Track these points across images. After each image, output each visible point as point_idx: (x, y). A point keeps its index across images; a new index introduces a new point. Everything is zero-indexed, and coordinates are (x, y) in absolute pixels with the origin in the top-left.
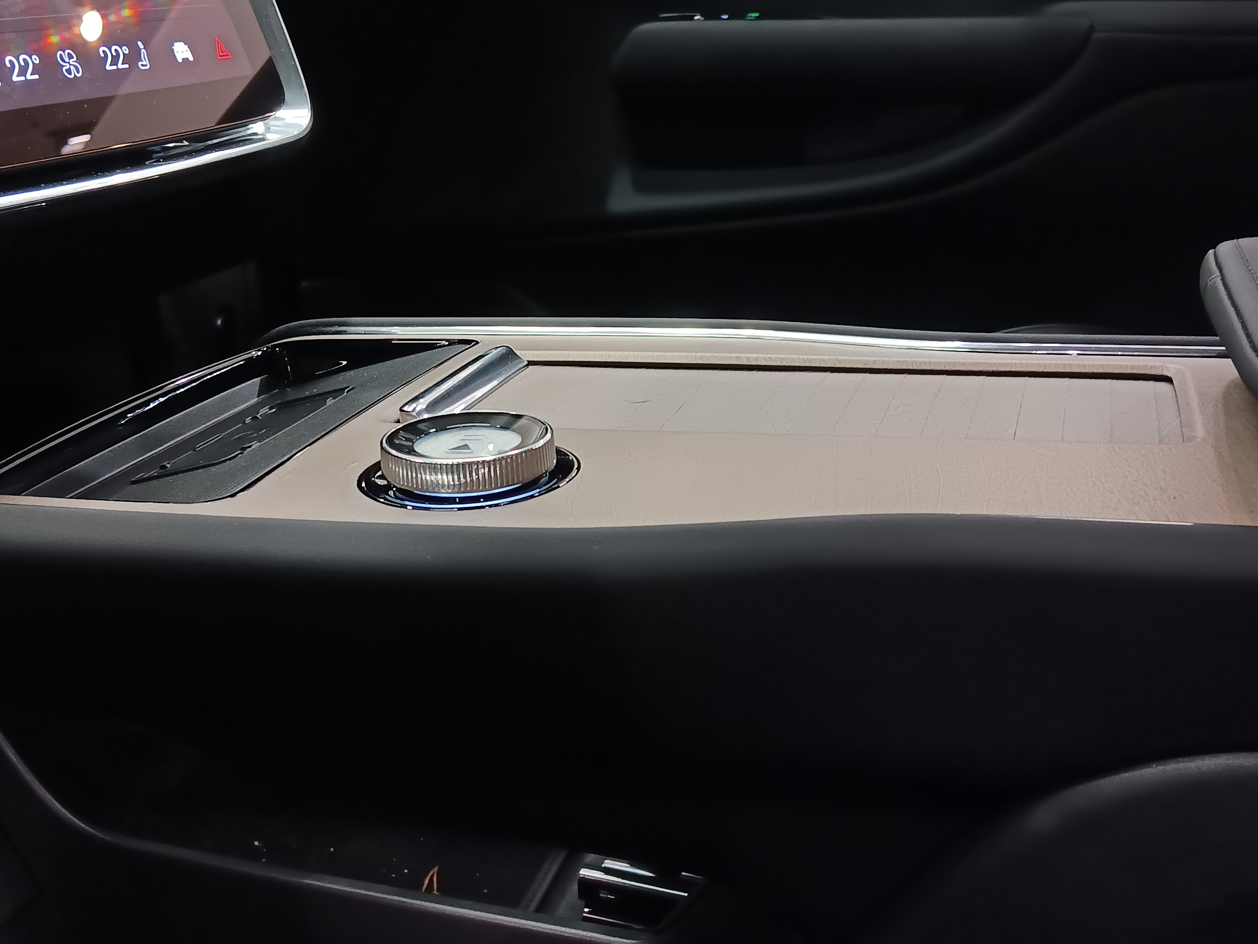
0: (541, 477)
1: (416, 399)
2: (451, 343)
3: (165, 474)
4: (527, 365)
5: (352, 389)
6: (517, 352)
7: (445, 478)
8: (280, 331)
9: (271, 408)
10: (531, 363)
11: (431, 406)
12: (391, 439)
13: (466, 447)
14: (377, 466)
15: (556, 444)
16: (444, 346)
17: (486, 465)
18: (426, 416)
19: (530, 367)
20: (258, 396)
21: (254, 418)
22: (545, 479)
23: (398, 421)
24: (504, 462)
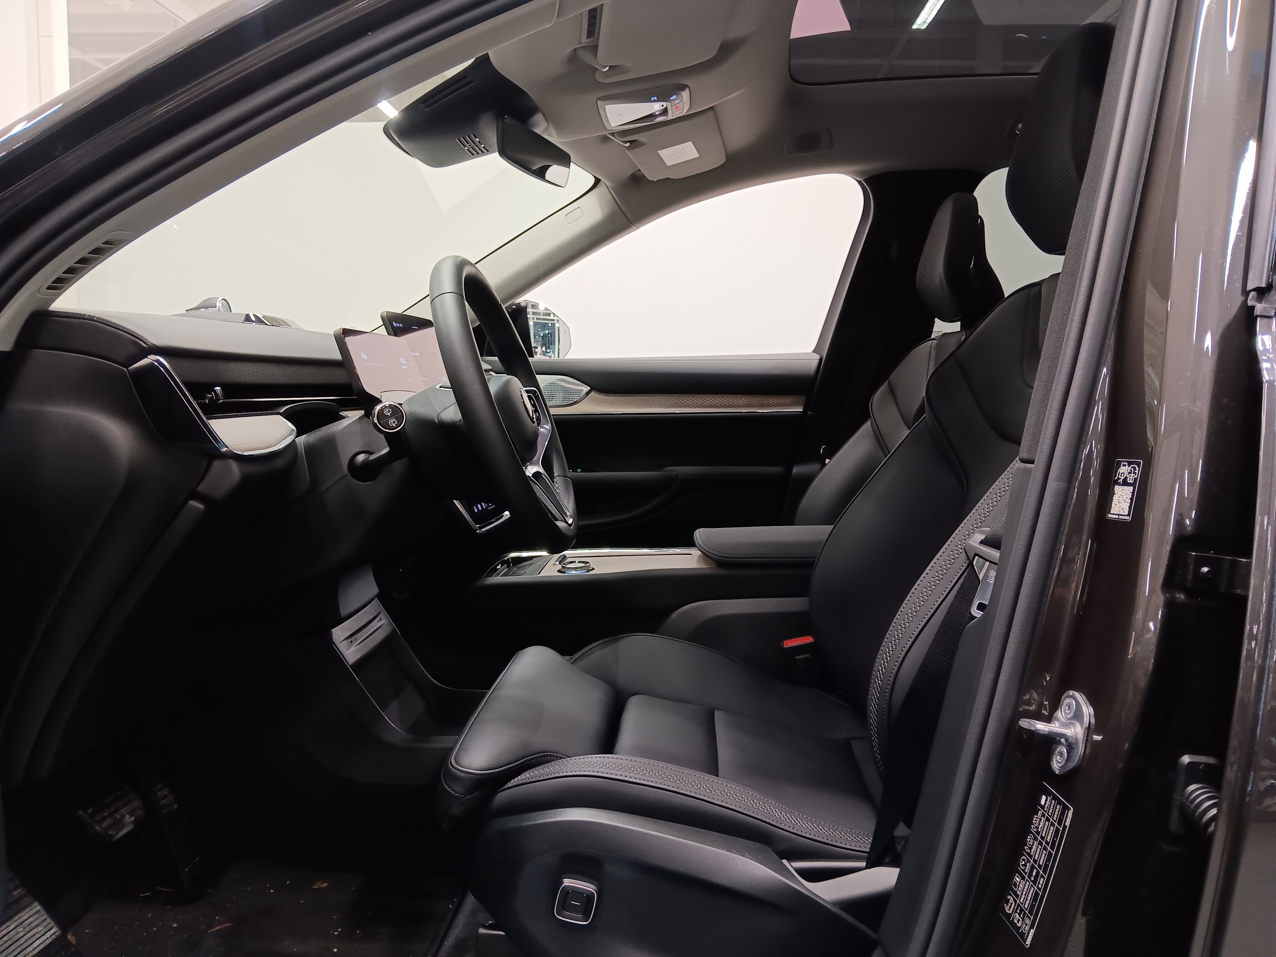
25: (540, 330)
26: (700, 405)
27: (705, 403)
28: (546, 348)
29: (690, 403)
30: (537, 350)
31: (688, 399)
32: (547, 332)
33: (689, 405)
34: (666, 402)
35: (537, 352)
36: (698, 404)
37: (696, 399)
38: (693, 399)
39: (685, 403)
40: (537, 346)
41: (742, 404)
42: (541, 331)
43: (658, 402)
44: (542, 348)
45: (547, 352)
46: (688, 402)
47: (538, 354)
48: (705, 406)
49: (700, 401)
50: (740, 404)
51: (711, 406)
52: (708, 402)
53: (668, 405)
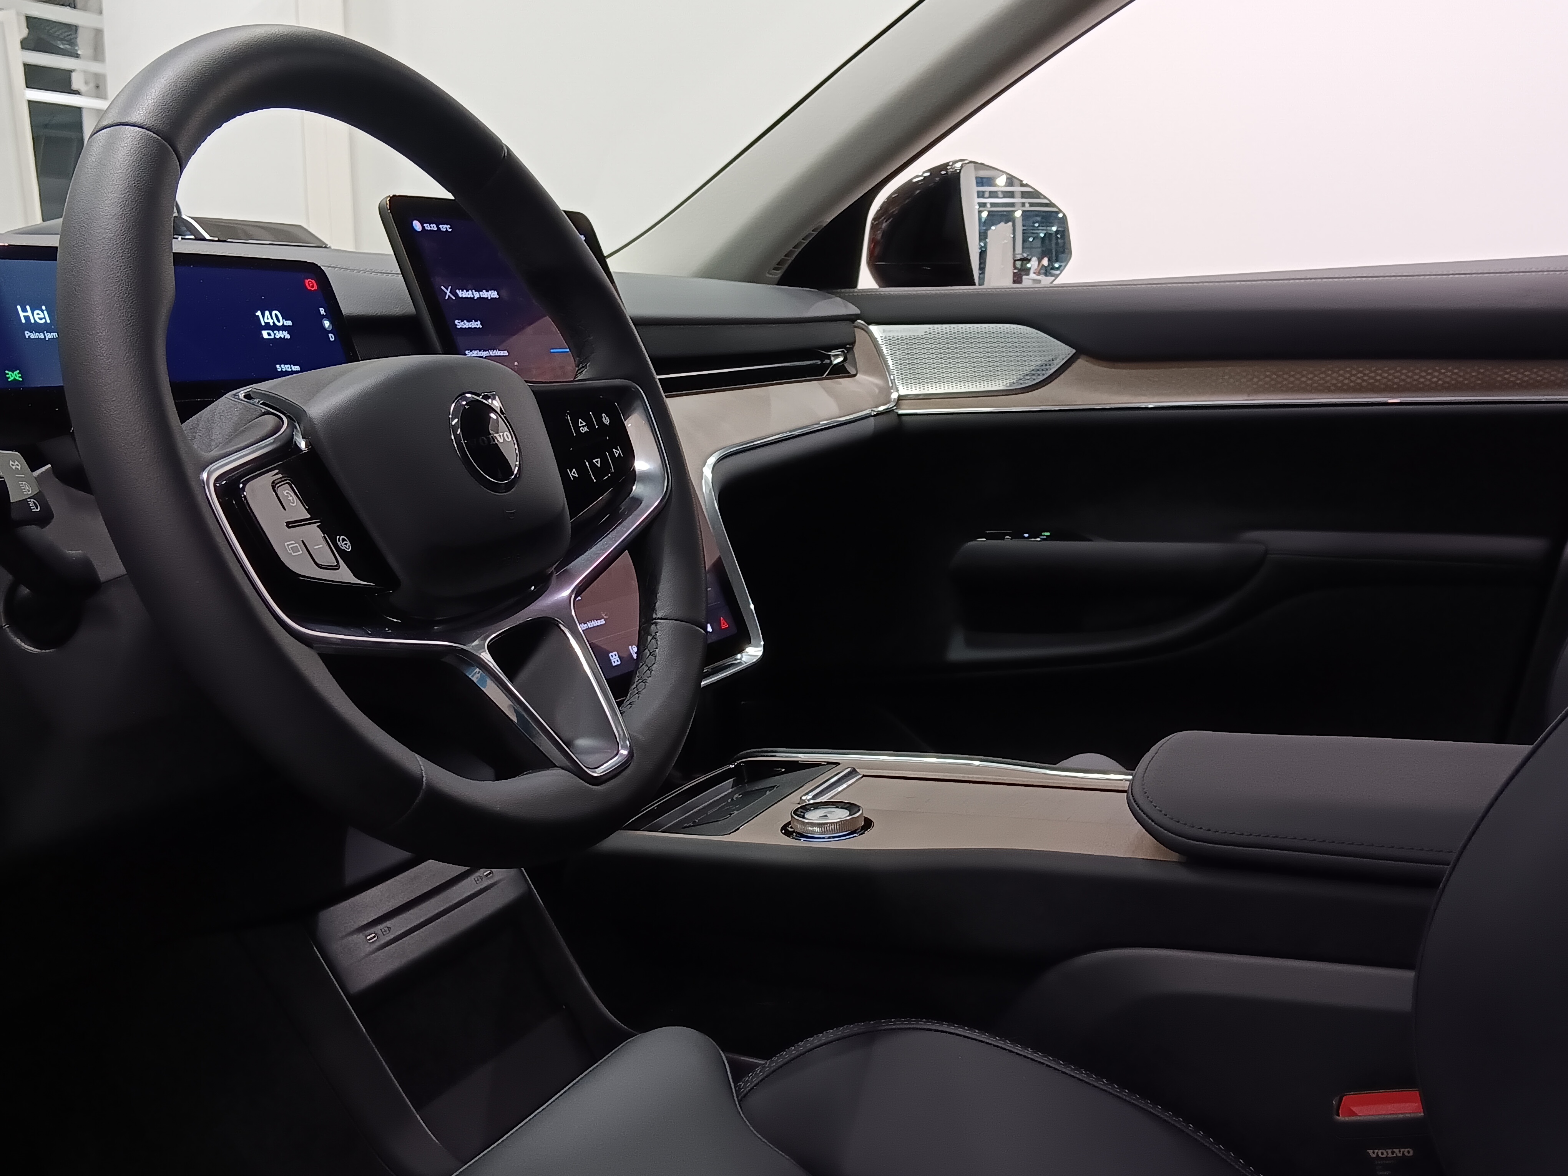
0: (857, 829)
1: (807, 794)
2: (829, 763)
3: (695, 825)
4: (862, 777)
5: (779, 786)
6: (858, 770)
7: (817, 829)
8: (743, 754)
9: (739, 795)
10: (864, 776)
11: (814, 798)
12: (795, 812)
13: (826, 816)
14: (789, 823)
15: (864, 815)
16: (824, 765)
17: (833, 824)
18: (812, 802)
19: (864, 778)
20: (732, 788)
21: (732, 800)
22: (859, 830)
23: (799, 804)
24: (840, 823)
25: (1036, 225)
26: (1334, 385)
27: (1346, 381)
28: (1049, 260)
29: (1309, 382)
30: (1029, 265)
31: (1305, 373)
32: (1054, 229)
33: (1308, 385)
34: (1251, 380)
35: (1030, 269)
36: (1328, 384)
37: (1324, 372)
38: (1316, 373)
39: (1297, 382)
40: (1029, 258)
41: (1440, 382)
42: (1040, 228)
43: (1232, 380)
44: (1040, 261)
45: (1053, 268)
46: (1304, 379)
47: (1032, 271)
48: (1345, 387)
49: (1335, 375)
50: (1436, 383)
51: (1359, 389)
52: (1353, 378)
53: (1255, 386)
